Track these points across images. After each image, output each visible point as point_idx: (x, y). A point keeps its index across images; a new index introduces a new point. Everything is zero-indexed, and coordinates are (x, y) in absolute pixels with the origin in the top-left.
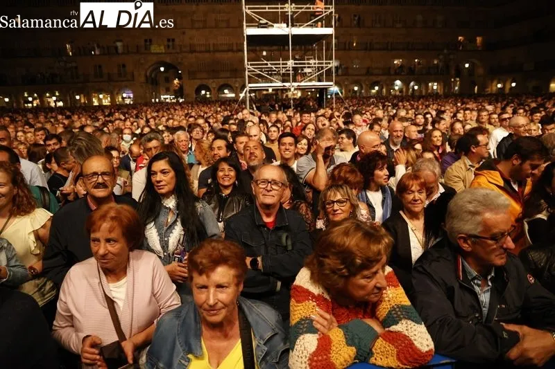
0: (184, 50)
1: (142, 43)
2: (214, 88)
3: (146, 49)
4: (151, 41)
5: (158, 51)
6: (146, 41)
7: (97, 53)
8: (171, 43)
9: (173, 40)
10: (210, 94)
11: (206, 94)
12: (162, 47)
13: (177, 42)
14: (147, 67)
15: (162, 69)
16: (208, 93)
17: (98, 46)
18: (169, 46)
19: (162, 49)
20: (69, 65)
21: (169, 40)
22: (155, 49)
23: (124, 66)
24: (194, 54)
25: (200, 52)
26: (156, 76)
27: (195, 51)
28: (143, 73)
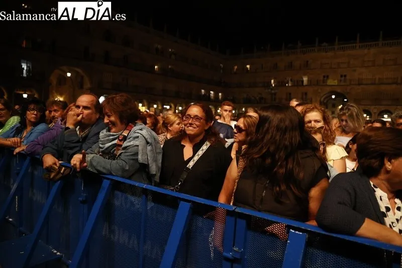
0: (352, 83)
1: (322, 78)
2: (375, 113)
3: (324, 82)
4: (328, 77)
5: (332, 84)
6: (324, 77)
7: (290, 85)
8: (343, 78)
9: (345, 76)
10: (369, 118)
11: (366, 117)
12: (336, 81)
13: (348, 77)
14: (322, 95)
15: (333, 97)
16: (368, 117)
17: (291, 80)
18: (341, 81)
19: (336, 83)
20: (273, 92)
21: (341, 76)
22: (330, 82)
23: (306, 94)
24: (362, 86)
25: (367, 84)
26: (327, 101)
27: (362, 84)
28: (319, 99)
